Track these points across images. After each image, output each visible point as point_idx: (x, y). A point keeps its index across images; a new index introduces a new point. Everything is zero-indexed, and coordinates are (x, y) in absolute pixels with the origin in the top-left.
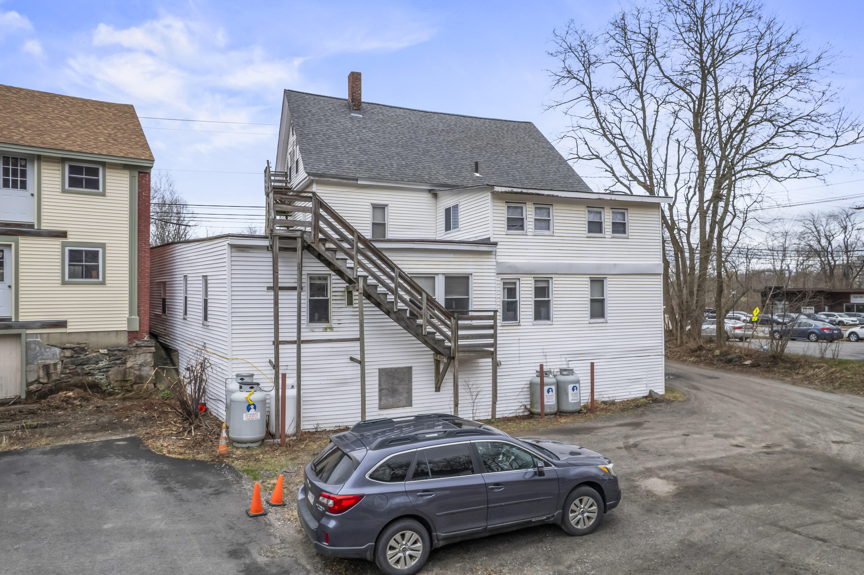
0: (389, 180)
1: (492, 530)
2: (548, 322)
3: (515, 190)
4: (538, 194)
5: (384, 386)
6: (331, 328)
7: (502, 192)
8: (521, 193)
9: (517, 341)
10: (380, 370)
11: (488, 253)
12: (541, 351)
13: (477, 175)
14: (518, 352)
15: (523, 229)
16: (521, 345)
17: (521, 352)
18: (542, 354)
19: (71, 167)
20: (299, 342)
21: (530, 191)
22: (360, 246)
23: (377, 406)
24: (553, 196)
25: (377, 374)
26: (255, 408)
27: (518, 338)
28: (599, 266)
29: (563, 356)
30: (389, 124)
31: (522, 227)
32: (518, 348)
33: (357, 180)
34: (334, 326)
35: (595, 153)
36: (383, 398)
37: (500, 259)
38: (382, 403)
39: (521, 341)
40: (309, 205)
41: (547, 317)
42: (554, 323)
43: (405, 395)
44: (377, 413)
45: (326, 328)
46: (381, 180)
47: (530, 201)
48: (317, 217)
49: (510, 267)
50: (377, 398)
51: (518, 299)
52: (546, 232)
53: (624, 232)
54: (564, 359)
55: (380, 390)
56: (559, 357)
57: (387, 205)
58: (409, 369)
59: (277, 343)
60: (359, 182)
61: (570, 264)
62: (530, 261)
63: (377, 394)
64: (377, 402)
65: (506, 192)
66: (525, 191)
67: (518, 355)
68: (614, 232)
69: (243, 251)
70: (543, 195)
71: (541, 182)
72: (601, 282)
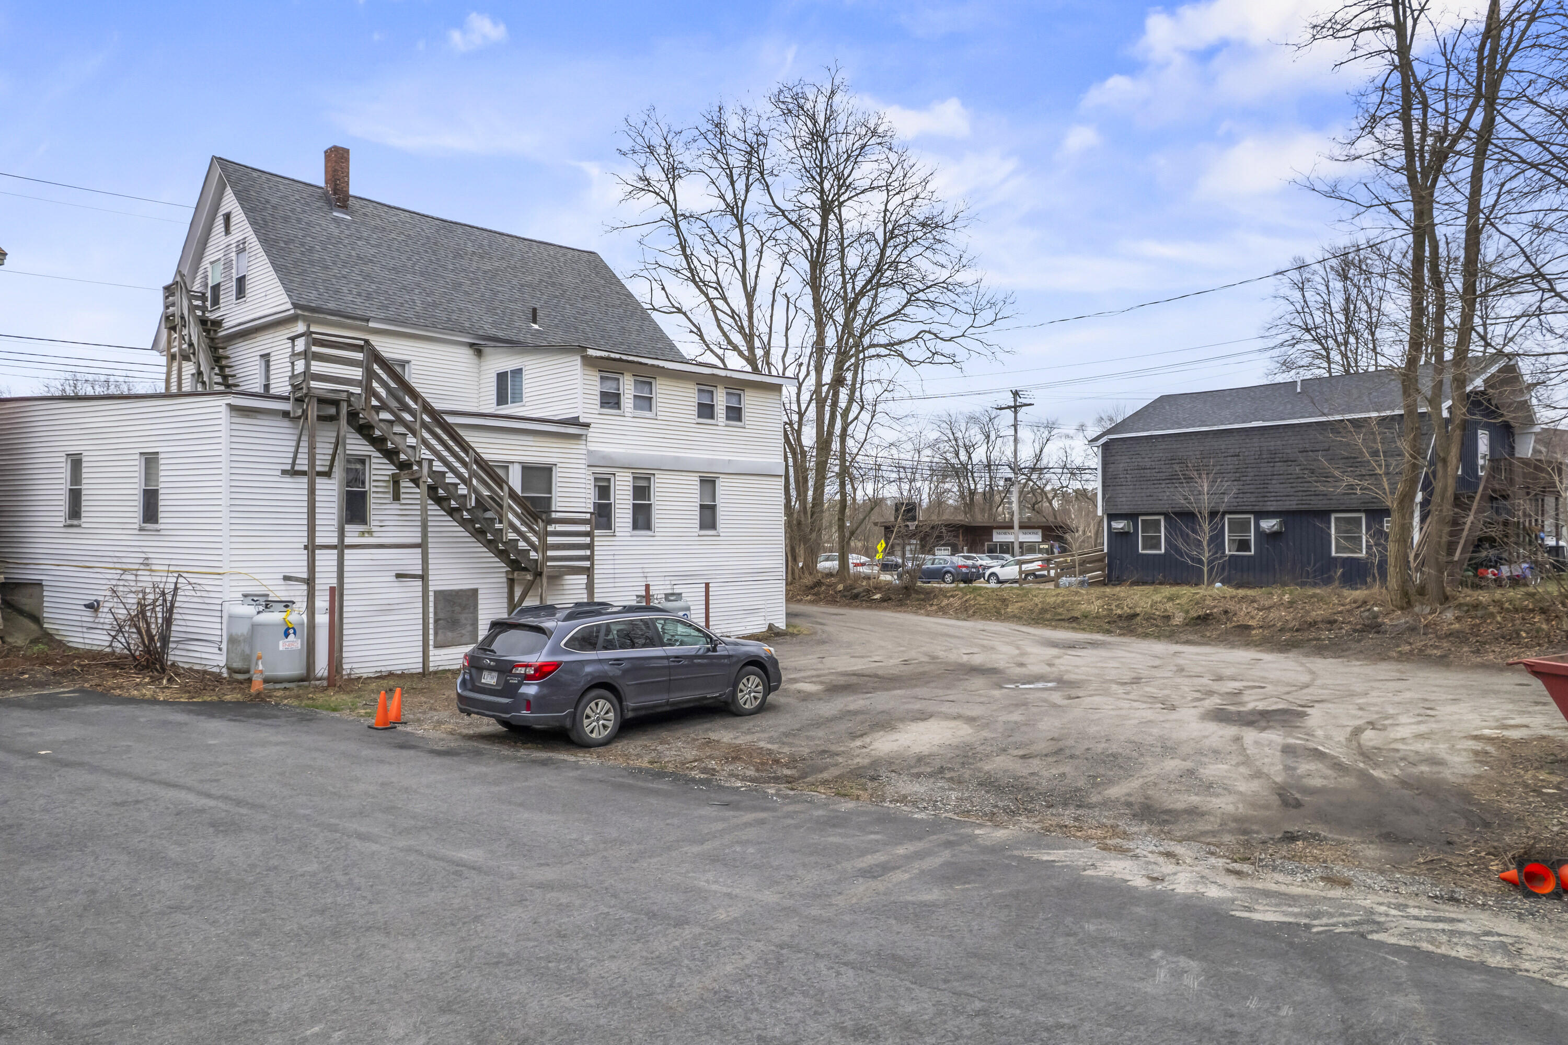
0: (415, 325)
1: (674, 704)
2: (649, 533)
3: (613, 355)
4: (641, 363)
5: (441, 616)
6: (370, 533)
7: (596, 357)
8: (620, 360)
9: (612, 557)
10: (437, 593)
11: (577, 437)
12: (640, 570)
13: (536, 327)
15: (619, 408)
16: (616, 562)
17: (616, 571)
18: (648, 570)
20: (341, 547)
21: (631, 358)
22: (427, 418)
24: (658, 367)
25: (432, 599)
26: (295, 633)
27: (613, 553)
28: (711, 462)
29: (666, 578)
30: (393, 235)
31: (617, 405)
32: (612, 566)
33: (368, 321)
34: (374, 529)
35: (677, 305)
36: (440, 632)
37: (592, 447)
38: (439, 638)
39: (616, 557)
40: (359, 356)
42: (656, 534)
43: (469, 628)
45: (363, 532)
46: (403, 323)
47: (628, 370)
48: (370, 375)
49: (604, 457)
51: (612, 501)
52: (647, 414)
53: (739, 419)
55: (436, 621)
56: (662, 578)
57: (408, 362)
58: (475, 591)
59: (311, 548)
60: (371, 324)
61: (676, 457)
62: (628, 451)
65: (602, 358)
66: (624, 357)
67: (612, 576)
68: (728, 418)
69: (248, 416)
70: (646, 364)
71: (622, 343)
72: (713, 482)
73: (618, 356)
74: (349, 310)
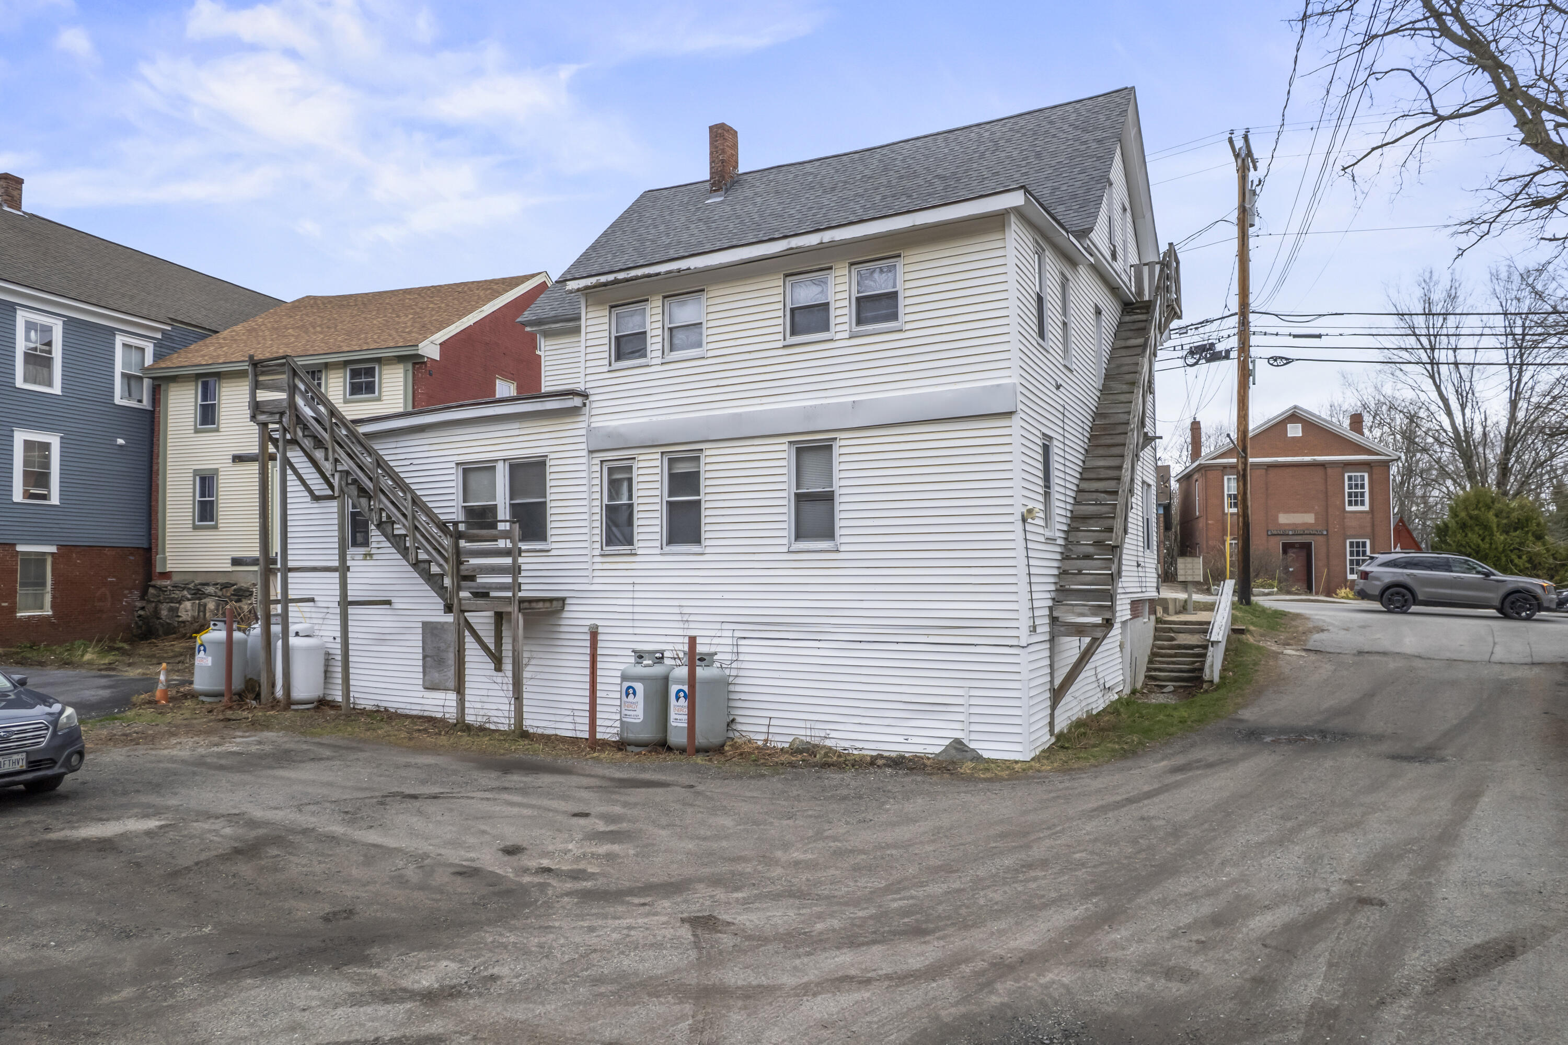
2: (694, 548)
4: (649, 276)
5: (429, 652)
6: (371, 555)
8: (616, 282)
10: (425, 625)
14: (630, 609)
15: (644, 355)
16: (637, 595)
17: (636, 609)
19: (352, 370)
21: (633, 273)
23: (421, 682)
25: (420, 631)
26: (205, 650)
27: (630, 580)
31: (645, 351)
32: (630, 602)
34: (373, 551)
36: (427, 671)
37: (597, 422)
38: (427, 678)
39: (637, 588)
41: (695, 536)
42: (708, 550)
44: (420, 695)
45: (366, 555)
48: (293, 391)
49: (610, 435)
50: (421, 669)
51: (634, 500)
52: (695, 352)
54: (730, 634)
55: (424, 657)
63: (420, 663)
64: (421, 676)
67: (630, 617)
68: (860, 321)
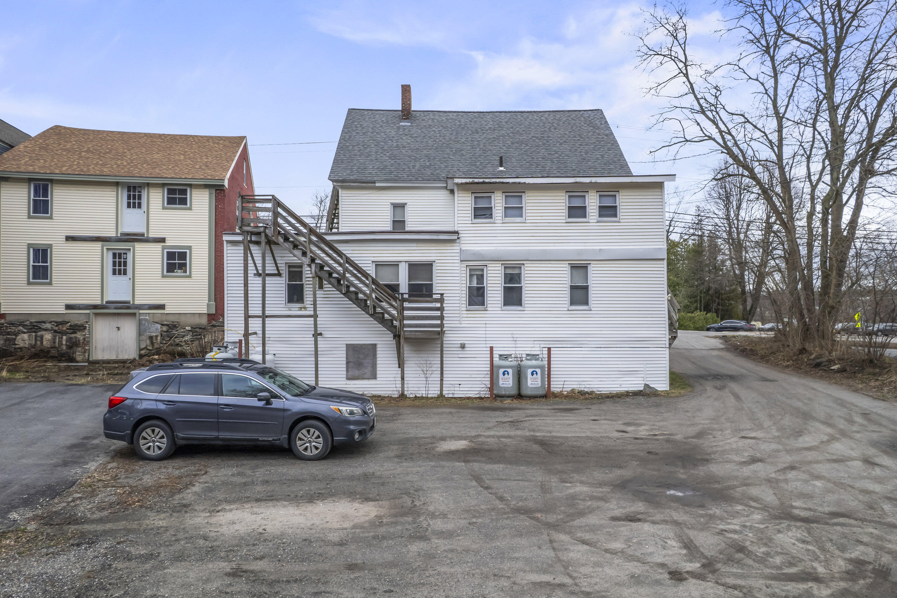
1: (223, 440)
2: (519, 308)
3: (476, 180)
4: (503, 183)
5: (350, 360)
6: (305, 308)
7: (462, 184)
8: (484, 183)
9: (484, 326)
10: (348, 346)
11: (450, 241)
12: (510, 336)
13: (501, 169)
14: (484, 336)
15: (492, 218)
16: (487, 329)
17: (487, 336)
18: (512, 339)
19: (168, 189)
20: (264, 317)
23: (345, 376)
24: (519, 183)
25: (345, 349)
27: (484, 322)
28: (579, 252)
29: (535, 342)
31: (491, 216)
32: (484, 332)
33: (375, 183)
34: (308, 306)
36: (350, 370)
37: (465, 247)
38: (349, 374)
39: (487, 326)
41: (519, 302)
42: (526, 309)
43: (370, 369)
44: (345, 383)
45: (301, 308)
47: (498, 189)
48: (276, 215)
49: (475, 254)
50: (345, 369)
51: (485, 285)
52: (518, 220)
53: (615, 216)
54: (538, 346)
55: (348, 363)
56: (532, 342)
57: (406, 204)
58: (374, 346)
59: (247, 317)
60: (377, 185)
61: (546, 250)
62: (498, 248)
63: (345, 366)
64: (345, 373)
65: (466, 183)
66: (487, 180)
67: (484, 339)
68: (600, 216)
70: (508, 183)
72: (585, 268)
73: (481, 180)
74: (364, 178)
